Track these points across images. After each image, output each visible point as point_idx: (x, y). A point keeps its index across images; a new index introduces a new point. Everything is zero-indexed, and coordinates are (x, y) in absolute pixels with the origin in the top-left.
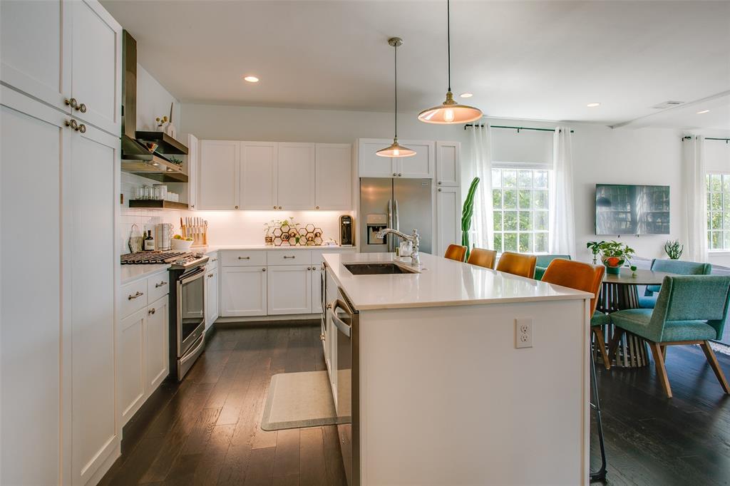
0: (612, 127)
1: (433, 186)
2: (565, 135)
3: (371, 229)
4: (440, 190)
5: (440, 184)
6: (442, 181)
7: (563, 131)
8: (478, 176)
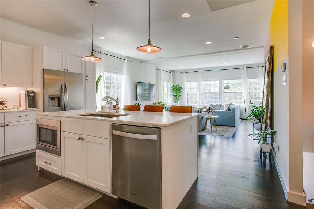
0: (141, 62)
1: (84, 78)
2: (129, 62)
3: (50, 99)
4: (87, 80)
5: (87, 76)
6: (88, 75)
7: (128, 61)
8: (101, 75)
